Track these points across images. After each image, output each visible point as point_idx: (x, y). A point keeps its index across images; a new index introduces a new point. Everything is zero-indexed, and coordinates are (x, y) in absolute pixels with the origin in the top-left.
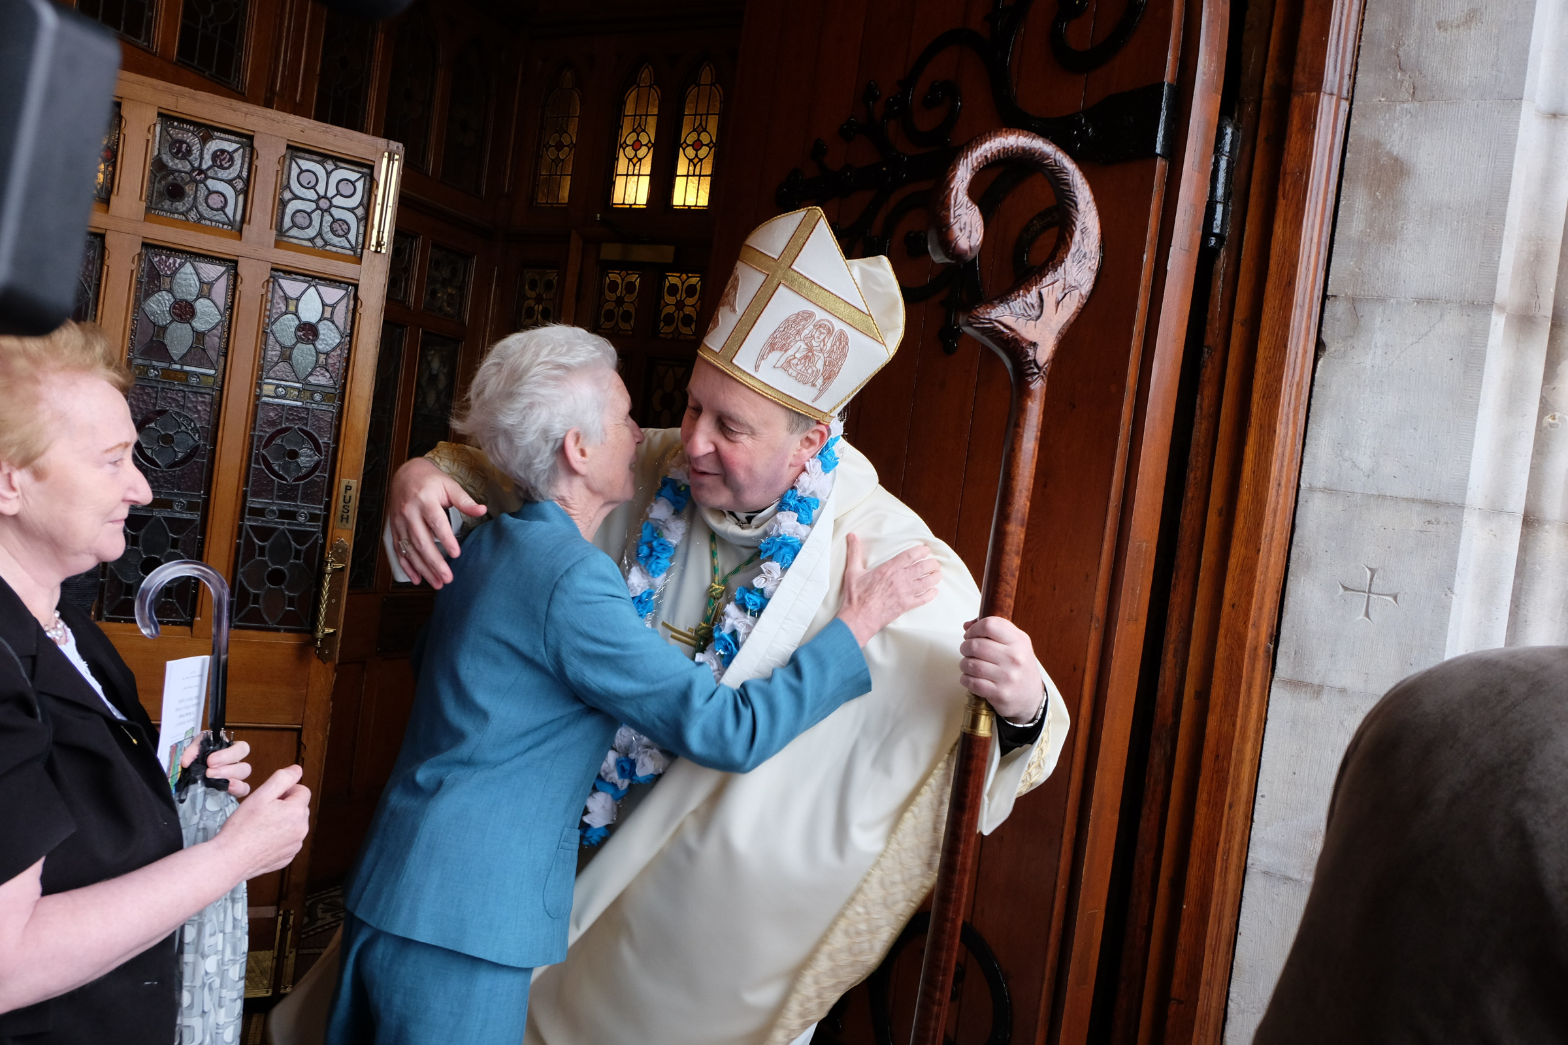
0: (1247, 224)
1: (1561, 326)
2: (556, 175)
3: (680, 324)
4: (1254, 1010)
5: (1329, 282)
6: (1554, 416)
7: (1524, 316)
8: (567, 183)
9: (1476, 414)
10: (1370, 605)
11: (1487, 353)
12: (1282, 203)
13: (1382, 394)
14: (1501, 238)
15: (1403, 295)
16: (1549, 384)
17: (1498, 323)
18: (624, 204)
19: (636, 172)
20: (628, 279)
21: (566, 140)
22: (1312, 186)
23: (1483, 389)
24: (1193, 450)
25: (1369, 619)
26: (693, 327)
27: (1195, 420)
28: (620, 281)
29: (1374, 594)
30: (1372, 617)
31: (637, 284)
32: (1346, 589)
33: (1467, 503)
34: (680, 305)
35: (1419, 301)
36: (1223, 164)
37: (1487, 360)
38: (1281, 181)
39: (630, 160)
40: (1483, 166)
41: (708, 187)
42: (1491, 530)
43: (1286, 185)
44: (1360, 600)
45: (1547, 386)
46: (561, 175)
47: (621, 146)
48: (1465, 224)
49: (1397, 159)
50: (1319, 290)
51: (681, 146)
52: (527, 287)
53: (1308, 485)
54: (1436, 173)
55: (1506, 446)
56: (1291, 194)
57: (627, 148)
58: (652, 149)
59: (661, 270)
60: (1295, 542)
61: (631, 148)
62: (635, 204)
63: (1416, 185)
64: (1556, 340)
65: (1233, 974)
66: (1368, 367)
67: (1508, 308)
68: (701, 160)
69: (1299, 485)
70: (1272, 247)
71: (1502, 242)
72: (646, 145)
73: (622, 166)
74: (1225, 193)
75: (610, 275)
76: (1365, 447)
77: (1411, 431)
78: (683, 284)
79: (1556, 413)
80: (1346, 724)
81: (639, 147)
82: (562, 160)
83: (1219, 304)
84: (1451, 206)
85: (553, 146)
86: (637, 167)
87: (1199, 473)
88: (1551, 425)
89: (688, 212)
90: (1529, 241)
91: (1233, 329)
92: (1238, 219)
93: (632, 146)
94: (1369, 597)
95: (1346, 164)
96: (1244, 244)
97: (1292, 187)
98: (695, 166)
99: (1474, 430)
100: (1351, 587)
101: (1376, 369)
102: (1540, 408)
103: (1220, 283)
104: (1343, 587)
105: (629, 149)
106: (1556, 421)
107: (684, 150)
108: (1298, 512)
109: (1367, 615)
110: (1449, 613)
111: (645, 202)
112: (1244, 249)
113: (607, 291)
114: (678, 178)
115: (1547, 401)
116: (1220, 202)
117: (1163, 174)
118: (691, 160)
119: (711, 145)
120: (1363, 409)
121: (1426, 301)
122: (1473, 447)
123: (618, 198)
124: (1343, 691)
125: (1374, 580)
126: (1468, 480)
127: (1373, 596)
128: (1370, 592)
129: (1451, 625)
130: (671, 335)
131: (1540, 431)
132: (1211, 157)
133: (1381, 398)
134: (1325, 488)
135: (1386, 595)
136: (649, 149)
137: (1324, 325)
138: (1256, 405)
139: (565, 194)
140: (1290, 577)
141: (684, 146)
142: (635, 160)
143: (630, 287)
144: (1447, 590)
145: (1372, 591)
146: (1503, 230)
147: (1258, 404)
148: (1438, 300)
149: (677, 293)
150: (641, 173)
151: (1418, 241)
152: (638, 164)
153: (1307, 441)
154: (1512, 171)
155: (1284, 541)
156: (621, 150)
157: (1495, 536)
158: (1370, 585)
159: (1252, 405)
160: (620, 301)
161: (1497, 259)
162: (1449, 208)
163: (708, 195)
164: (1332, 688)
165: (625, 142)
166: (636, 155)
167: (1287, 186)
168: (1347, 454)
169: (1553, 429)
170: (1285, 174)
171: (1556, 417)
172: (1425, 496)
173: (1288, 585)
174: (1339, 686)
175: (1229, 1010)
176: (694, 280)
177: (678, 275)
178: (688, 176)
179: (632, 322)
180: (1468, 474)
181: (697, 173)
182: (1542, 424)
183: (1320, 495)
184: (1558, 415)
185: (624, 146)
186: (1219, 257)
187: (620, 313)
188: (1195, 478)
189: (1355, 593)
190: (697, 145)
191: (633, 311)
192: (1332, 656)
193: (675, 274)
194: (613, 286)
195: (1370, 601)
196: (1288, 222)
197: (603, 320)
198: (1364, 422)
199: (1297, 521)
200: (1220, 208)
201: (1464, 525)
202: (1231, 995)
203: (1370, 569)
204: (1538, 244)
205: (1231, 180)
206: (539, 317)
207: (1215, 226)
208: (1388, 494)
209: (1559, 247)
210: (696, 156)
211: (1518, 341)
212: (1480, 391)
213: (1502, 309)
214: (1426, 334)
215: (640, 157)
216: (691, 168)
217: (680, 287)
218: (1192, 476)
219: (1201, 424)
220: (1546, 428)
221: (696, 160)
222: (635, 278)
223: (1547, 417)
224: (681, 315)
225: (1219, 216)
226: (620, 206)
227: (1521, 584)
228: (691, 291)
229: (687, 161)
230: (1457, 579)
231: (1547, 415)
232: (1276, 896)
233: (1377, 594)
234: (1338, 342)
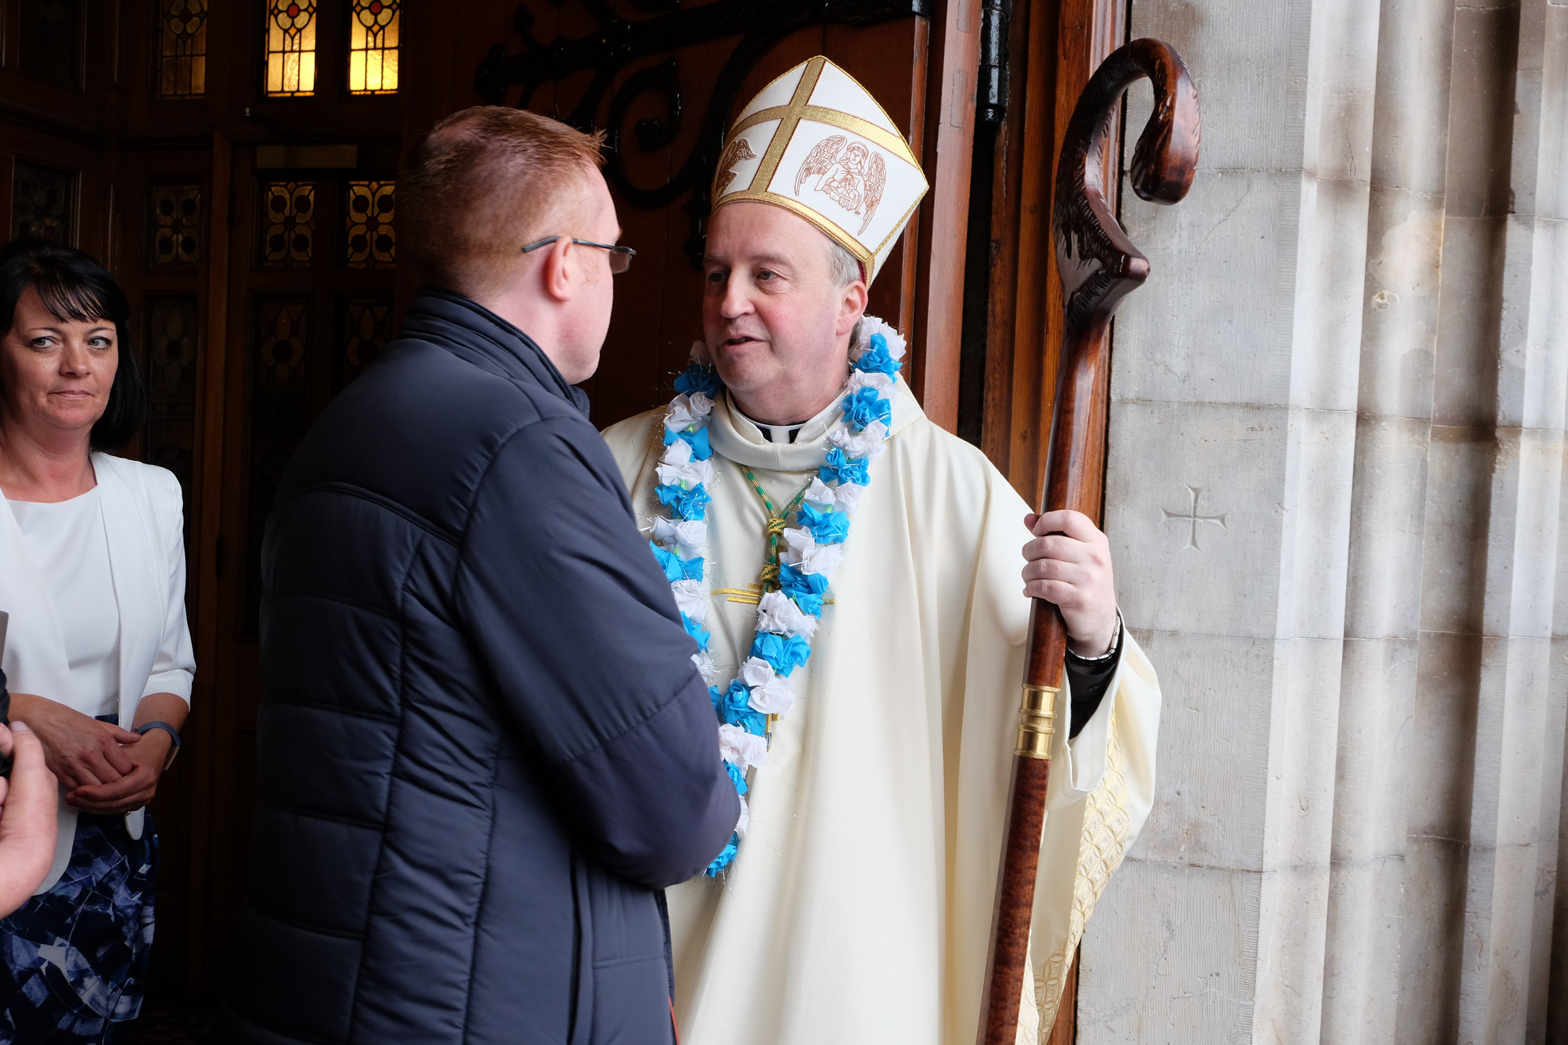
0: (1028, 91)
1: (1382, 190)
2: (184, 55)
3: (374, 249)
4: (1106, 1018)
5: (1125, 155)
6: (1383, 294)
7: (1339, 181)
8: (201, 65)
9: (1294, 298)
10: (1196, 531)
11: (1300, 230)
12: (1063, 63)
13: (1192, 283)
14: (1304, 93)
15: (1206, 165)
16: (1374, 258)
17: (1310, 192)
18: (282, 91)
19: (296, 47)
20: (297, 193)
21: (195, 9)
22: (1095, 41)
23: (1298, 270)
24: (989, 365)
25: (1196, 547)
26: (393, 251)
27: (989, 328)
28: (287, 196)
29: (1199, 517)
30: (1199, 544)
31: (311, 198)
32: (1169, 515)
33: (1290, 403)
34: (372, 223)
35: (1224, 171)
36: (995, 20)
37: (1299, 236)
38: (1060, 38)
39: (286, 31)
40: (1280, 9)
41: (396, 63)
42: (1323, 433)
43: (1066, 42)
44: (1185, 526)
45: (1372, 261)
46: (192, 56)
47: (271, 12)
48: (1266, 78)
49: (1188, 4)
50: (1114, 166)
51: (354, 9)
52: (158, 211)
53: (1119, 397)
54: (1231, 19)
55: (1331, 333)
56: (1072, 50)
57: (281, 16)
58: (314, 15)
59: (343, 179)
60: (1110, 465)
61: (285, 15)
62: (298, 91)
63: (1210, 34)
64: (1378, 207)
65: (1080, 980)
66: (1175, 252)
67: (1320, 175)
68: (382, 28)
69: (1109, 398)
70: (1056, 117)
71: (1306, 98)
72: (306, 10)
73: (275, 39)
74: (999, 55)
75: (273, 189)
76: (1178, 347)
77: (1226, 324)
78: (374, 195)
79: (1384, 292)
80: (1180, 671)
81: (296, 13)
82: (192, 35)
83: (1005, 188)
84: (1250, 57)
85: (174, 16)
86: (296, 41)
87: (997, 393)
88: (1380, 306)
89: (372, 99)
90: (1339, 93)
91: (1022, 217)
92: (1016, 83)
93: (287, 11)
94: (1194, 521)
95: (1133, 13)
96: (1027, 114)
97: (1073, 45)
98: (375, 36)
99: (1292, 318)
100: (1175, 512)
101: (1183, 255)
102: (1366, 288)
103: (1003, 164)
104: (1166, 513)
105: (283, 17)
106: (1385, 301)
107: (358, 15)
108: (1111, 430)
109: (1194, 543)
110: (1281, 532)
111: (311, 88)
112: (1026, 121)
113: (271, 212)
114: (353, 54)
115: (1374, 278)
116: (995, 66)
117: (924, 36)
118: (369, 29)
119: (394, 7)
120: (1173, 302)
121: (1231, 171)
122: (1292, 338)
123: (273, 83)
124: (1174, 634)
125: (1199, 501)
126: (1290, 377)
127: (1199, 521)
128: (1195, 516)
129: (1284, 546)
130: (364, 265)
131: (1369, 313)
132: (979, 11)
133: (1191, 288)
134: (1138, 399)
135: (1213, 518)
136: (311, 15)
137: (1123, 206)
138: (1052, 307)
139: (199, 81)
140: (1108, 507)
141: (358, 9)
142: (293, 31)
143: (302, 203)
144: (1277, 506)
145: (1198, 514)
146: (1307, 82)
147: (1055, 305)
148: (1244, 169)
149: (367, 206)
150: (302, 48)
151: (1218, 101)
152: (297, 37)
153: (1114, 345)
154: (1310, 13)
155: (1096, 465)
156: (272, 18)
157: (1327, 438)
158: (1195, 508)
159: (1047, 307)
160: (290, 223)
161: (1302, 117)
162: (1248, 60)
163: (397, 74)
164: (1163, 632)
165: (276, 6)
166: (293, 24)
167: (1067, 46)
168: (1158, 356)
169: (1382, 310)
170: (1064, 28)
171: (1385, 296)
172: (1245, 400)
173: (1106, 517)
174: (1169, 628)
175: (1079, 1022)
176: (388, 190)
177: (366, 183)
178: (367, 49)
179: (309, 250)
180: (1289, 368)
181: (379, 45)
182: (1370, 306)
183: (1131, 408)
184: (1386, 293)
185: (276, 12)
186: (1001, 129)
187: (292, 239)
188: (994, 399)
189: (1179, 518)
190: (376, 8)
191: (308, 235)
192: (1159, 595)
193: (361, 183)
194: (279, 203)
195: (1197, 527)
196: (1072, 86)
197: (268, 249)
198: (1175, 318)
199: (1111, 441)
200: (995, 74)
201: (1289, 430)
202: (1079, 1004)
203: (1194, 490)
204: (1349, 97)
205: (1006, 37)
206: (180, 250)
207: (991, 95)
208: (1207, 400)
209: (1373, 98)
210: (376, 22)
211: (1335, 211)
212: (1295, 273)
213: (1312, 175)
214: (1234, 210)
215: (299, 26)
216: (370, 39)
217: (370, 199)
218: (990, 397)
219: (995, 333)
220: (1375, 309)
221: (376, 28)
222: (308, 191)
223: (1375, 297)
224: (375, 236)
225: (995, 83)
226: (278, 95)
227: (1362, 492)
228: (385, 203)
229: (364, 30)
230: (1287, 493)
231: (1374, 294)
232: (1119, 882)
233: (1203, 517)
234: (1140, 226)
